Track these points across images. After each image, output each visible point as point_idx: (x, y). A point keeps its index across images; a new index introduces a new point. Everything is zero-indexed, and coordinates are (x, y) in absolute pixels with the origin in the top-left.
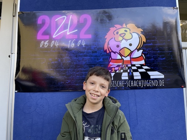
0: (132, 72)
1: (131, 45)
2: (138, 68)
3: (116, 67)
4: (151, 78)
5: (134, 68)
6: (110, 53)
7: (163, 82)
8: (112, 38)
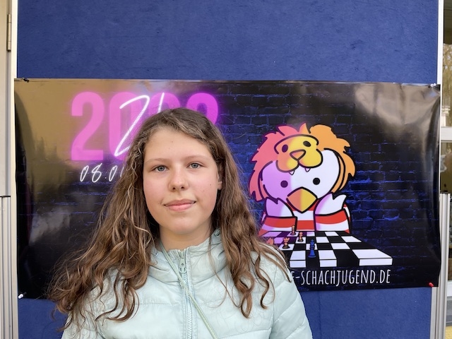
0: (317, 251)
2: (332, 239)
3: (278, 236)
6: (264, 200)
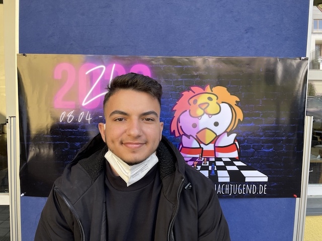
1: (216, 124)
4: (246, 181)
5: (219, 163)
7: (265, 188)
8: (186, 111)
